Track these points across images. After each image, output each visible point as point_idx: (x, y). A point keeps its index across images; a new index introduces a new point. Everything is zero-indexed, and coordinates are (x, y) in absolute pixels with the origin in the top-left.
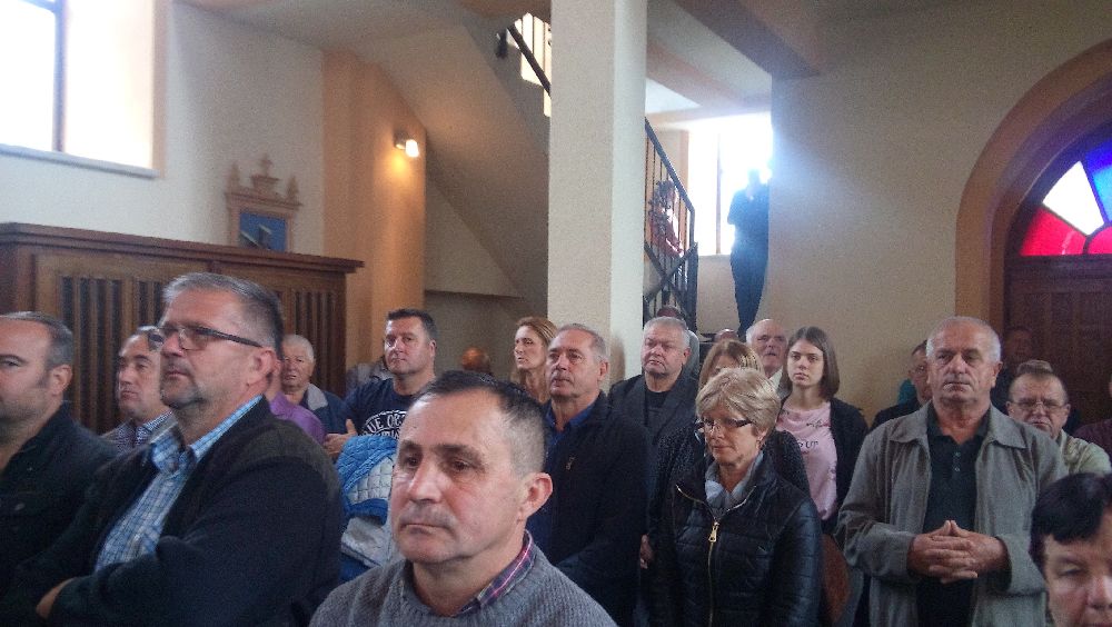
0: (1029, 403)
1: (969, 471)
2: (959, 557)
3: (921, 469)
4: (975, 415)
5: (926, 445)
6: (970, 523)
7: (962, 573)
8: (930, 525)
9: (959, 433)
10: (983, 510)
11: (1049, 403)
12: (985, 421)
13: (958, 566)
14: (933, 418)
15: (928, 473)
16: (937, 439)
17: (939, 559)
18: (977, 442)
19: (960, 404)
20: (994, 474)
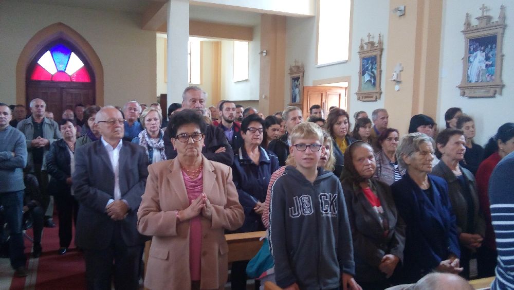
1: (41, 128)
2: (41, 142)
3: (32, 128)
4: (42, 118)
5: (32, 124)
6: (42, 137)
7: (42, 146)
8: (35, 137)
9: (39, 121)
10: (44, 134)
12: (43, 120)
13: (41, 144)
14: (33, 119)
15: (33, 128)
16: (35, 123)
17: (37, 143)
18: (42, 123)
19: (39, 116)
20: (46, 128)
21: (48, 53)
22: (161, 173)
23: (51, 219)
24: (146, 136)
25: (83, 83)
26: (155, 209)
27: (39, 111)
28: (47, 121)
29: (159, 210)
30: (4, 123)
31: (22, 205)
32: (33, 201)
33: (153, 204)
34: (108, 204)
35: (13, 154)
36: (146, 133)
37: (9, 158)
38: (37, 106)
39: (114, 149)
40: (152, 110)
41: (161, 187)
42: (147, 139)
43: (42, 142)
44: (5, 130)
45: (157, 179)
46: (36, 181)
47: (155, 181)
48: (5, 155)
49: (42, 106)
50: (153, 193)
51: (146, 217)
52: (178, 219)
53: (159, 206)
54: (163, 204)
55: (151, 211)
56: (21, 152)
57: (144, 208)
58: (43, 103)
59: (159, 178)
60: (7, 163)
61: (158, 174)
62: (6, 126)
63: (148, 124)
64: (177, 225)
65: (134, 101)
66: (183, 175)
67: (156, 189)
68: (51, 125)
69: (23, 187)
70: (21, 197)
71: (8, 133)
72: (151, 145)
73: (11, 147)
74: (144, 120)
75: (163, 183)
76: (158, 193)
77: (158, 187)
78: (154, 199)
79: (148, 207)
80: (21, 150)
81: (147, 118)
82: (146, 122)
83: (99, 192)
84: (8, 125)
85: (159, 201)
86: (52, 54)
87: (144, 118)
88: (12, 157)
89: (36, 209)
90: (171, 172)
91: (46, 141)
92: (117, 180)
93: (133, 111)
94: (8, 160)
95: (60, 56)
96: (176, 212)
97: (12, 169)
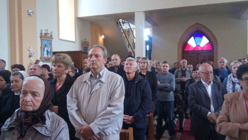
0: (189, 67)
1: (185, 73)
4: (185, 68)
7: (185, 81)
8: (182, 77)
9: (184, 70)
10: (186, 76)
11: (191, 67)
12: (186, 69)
14: (182, 69)
15: (181, 73)
16: (182, 70)
17: (183, 80)
18: (185, 70)
19: (184, 67)
20: (187, 73)
21: (193, 38)
22: (232, 100)
23: (189, 115)
24: (232, 76)
25: (208, 50)
26: (226, 120)
27: (184, 65)
28: (188, 69)
29: (229, 121)
30: (166, 71)
31: (173, 107)
32: (179, 106)
33: (225, 117)
34: (208, 115)
35: (169, 85)
36: (232, 75)
37: (167, 86)
38: (184, 63)
39: (208, 85)
40: (236, 62)
41: (231, 108)
42: (232, 78)
43: (185, 79)
44: (167, 74)
45: (229, 102)
46: (181, 97)
47: (228, 104)
48: (166, 85)
49: (186, 63)
50: (226, 111)
51: (221, 124)
52: (240, 129)
53: (229, 118)
54: (231, 118)
55: (224, 121)
56: (173, 84)
57: (220, 118)
58: (186, 61)
59: (230, 103)
60: (167, 89)
61: (230, 100)
62: (167, 72)
63: (233, 70)
64: (239, 132)
65: (222, 58)
66: (246, 102)
67: (228, 108)
68: (190, 71)
69: (173, 99)
70: (172, 104)
71: (168, 75)
72: (234, 81)
73: (169, 81)
74: (231, 68)
75: (233, 105)
76: (228, 111)
77: (229, 108)
78: (227, 114)
79: (222, 118)
80: (173, 83)
81: (233, 67)
82: (233, 69)
83: (202, 107)
84: (168, 71)
85: (229, 116)
86: (194, 38)
87: (231, 66)
88: (169, 86)
89: (181, 110)
90: (238, 100)
91: (186, 79)
92: (212, 101)
93: (223, 63)
94: (167, 87)
95: (198, 39)
96: (239, 125)
97: (169, 91)
